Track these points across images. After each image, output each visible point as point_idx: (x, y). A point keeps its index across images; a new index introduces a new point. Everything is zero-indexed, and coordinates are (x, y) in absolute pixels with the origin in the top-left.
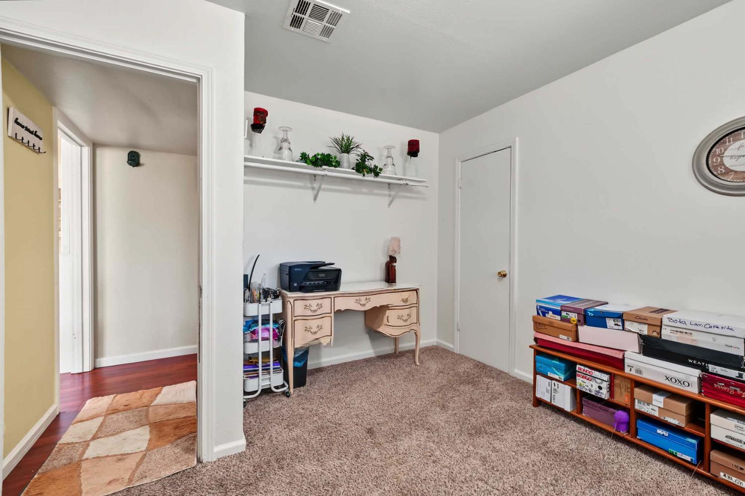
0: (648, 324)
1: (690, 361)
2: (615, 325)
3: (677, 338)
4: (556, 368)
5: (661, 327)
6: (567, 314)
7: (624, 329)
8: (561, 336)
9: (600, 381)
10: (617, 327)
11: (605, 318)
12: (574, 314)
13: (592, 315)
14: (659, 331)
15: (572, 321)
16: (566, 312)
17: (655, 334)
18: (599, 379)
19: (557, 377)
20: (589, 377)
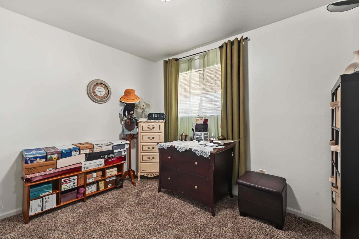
0: (89, 149)
1: (101, 157)
2: (76, 153)
3: (98, 150)
4: (46, 189)
5: (93, 148)
6: (51, 156)
7: (80, 154)
8: (48, 170)
9: (74, 180)
10: (77, 154)
11: (71, 152)
12: (55, 155)
13: (66, 152)
14: (92, 150)
15: (54, 159)
16: (50, 156)
17: (91, 152)
18: (73, 180)
19: (47, 193)
20: (68, 182)
